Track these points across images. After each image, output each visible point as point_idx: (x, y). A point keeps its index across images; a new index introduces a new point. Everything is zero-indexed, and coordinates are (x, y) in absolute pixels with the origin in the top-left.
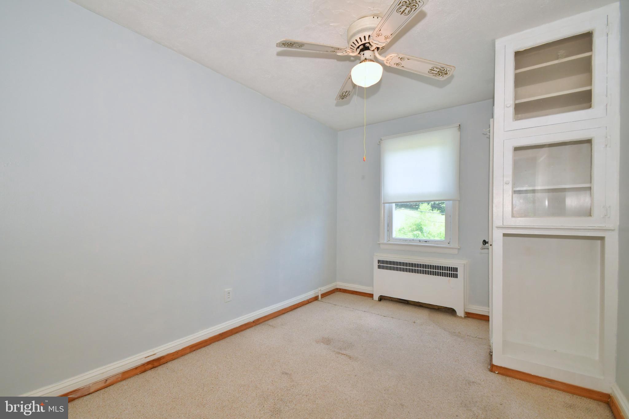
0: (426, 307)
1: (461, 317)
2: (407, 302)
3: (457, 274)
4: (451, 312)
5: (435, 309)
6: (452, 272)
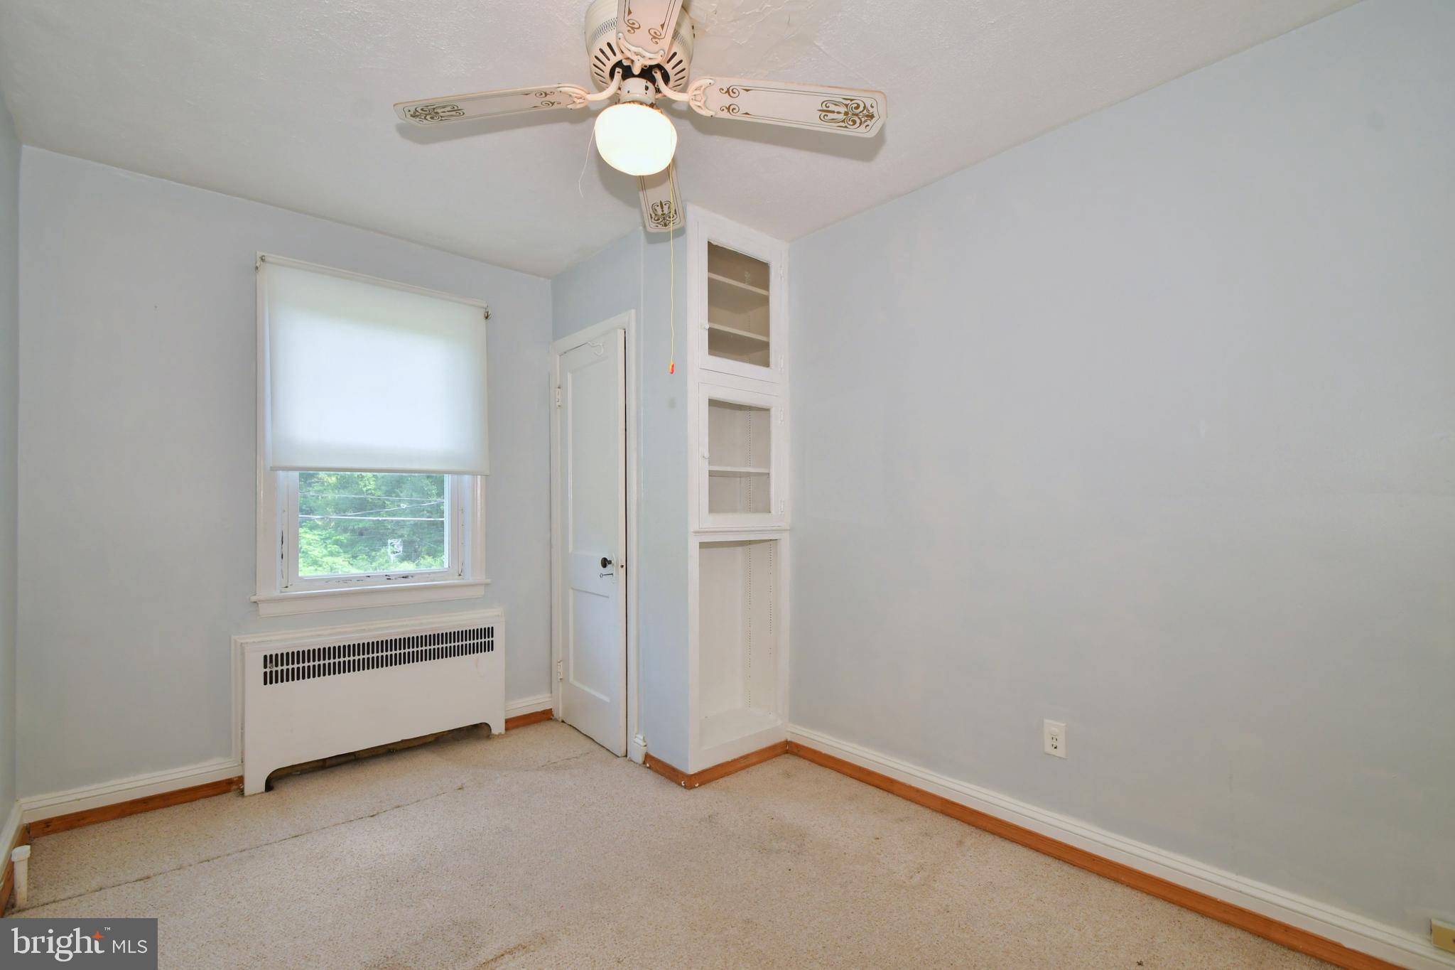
0: (406, 747)
1: (500, 735)
2: (353, 757)
3: (492, 641)
4: (477, 732)
5: (430, 742)
6: (479, 640)
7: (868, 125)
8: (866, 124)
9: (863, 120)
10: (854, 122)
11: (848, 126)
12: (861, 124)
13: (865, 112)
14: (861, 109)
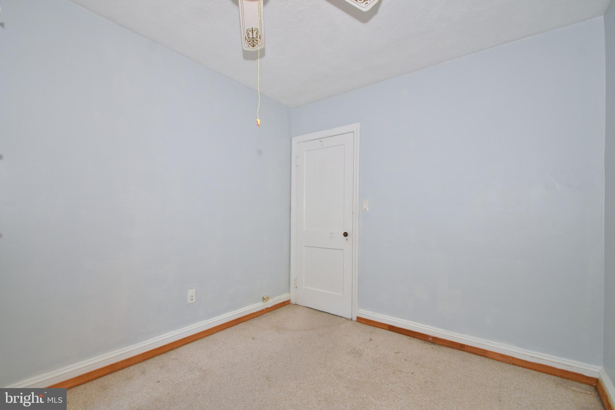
7: (249, 46)
8: (250, 45)
9: (251, 44)
10: (250, 41)
11: (247, 40)
12: (249, 44)
13: (255, 44)
14: (256, 42)
